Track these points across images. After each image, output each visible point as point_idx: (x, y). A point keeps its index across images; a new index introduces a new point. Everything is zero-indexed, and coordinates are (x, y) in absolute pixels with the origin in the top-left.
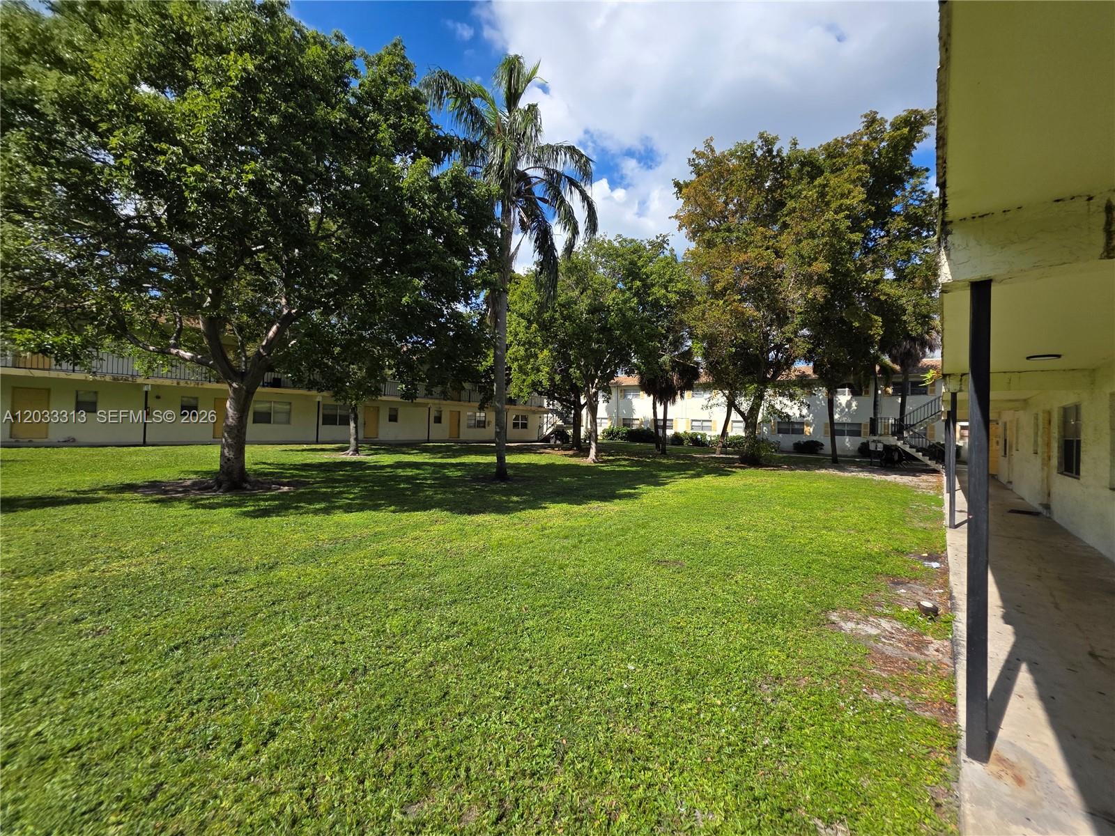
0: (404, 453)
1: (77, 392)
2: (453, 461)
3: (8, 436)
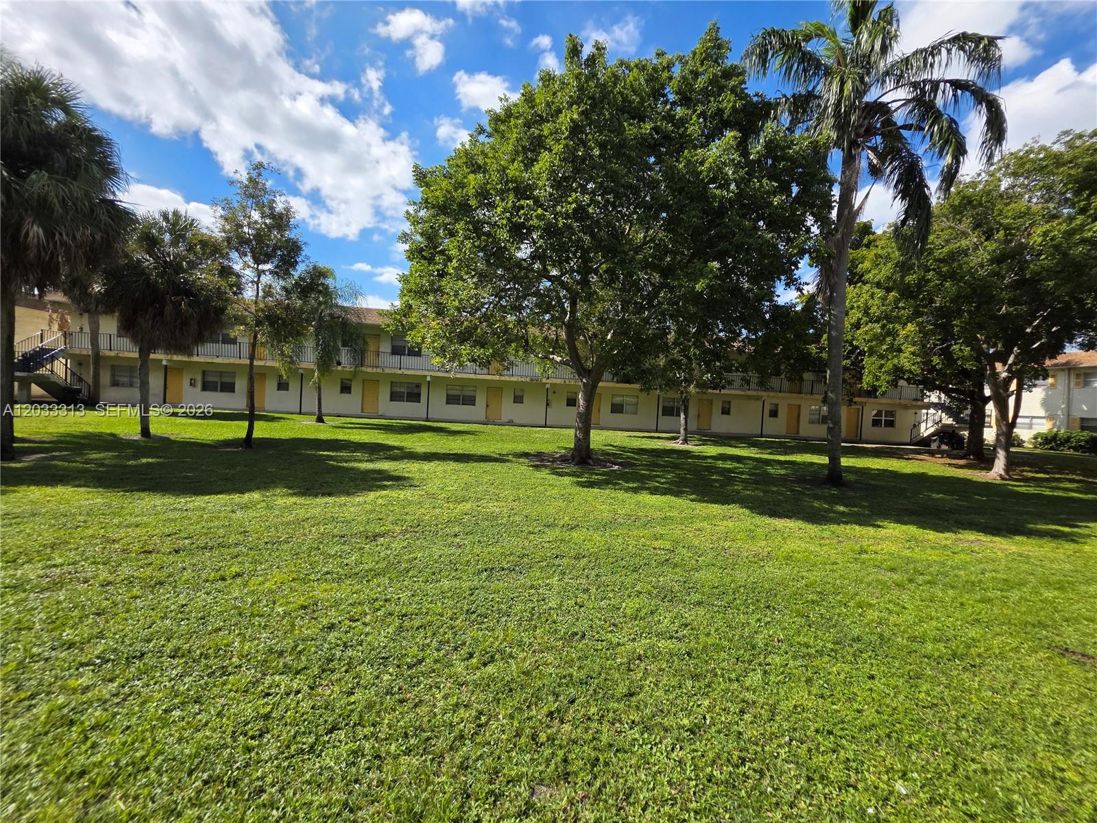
0: (731, 446)
1: (515, 389)
2: (782, 458)
3: (485, 417)
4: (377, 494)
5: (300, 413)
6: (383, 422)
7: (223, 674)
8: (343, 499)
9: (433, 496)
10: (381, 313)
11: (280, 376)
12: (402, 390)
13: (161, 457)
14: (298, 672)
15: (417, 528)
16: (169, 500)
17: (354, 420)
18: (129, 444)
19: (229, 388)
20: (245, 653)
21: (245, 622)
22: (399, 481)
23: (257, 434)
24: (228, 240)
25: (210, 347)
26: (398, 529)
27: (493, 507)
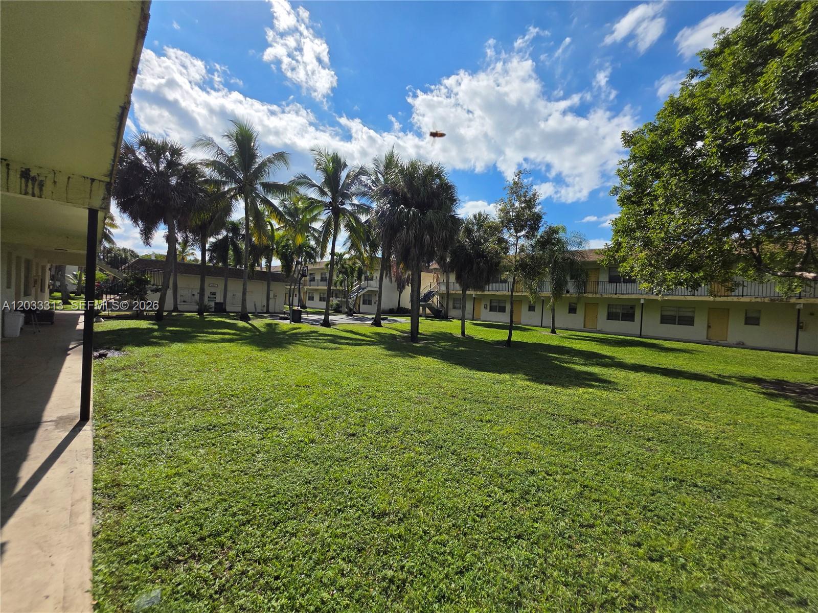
1: (746, 310)
3: (706, 337)
4: (585, 390)
5: (541, 327)
6: (600, 336)
7: (472, 473)
8: (558, 389)
9: (634, 402)
10: (598, 252)
11: (530, 302)
12: (618, 311)
13: (467, 347)
14: (507, 491)
15: (612, 423)
16: (466, 371)
17: (578, 333)
18: (457, 339)
19: (502, 310)
20: (483, 466)
21: (487, 449)
22: (605, 383)
23: (514, 338)
24: (502, 222)
25: (493, 286)
26: (596, 420)
27: (699, 425)
